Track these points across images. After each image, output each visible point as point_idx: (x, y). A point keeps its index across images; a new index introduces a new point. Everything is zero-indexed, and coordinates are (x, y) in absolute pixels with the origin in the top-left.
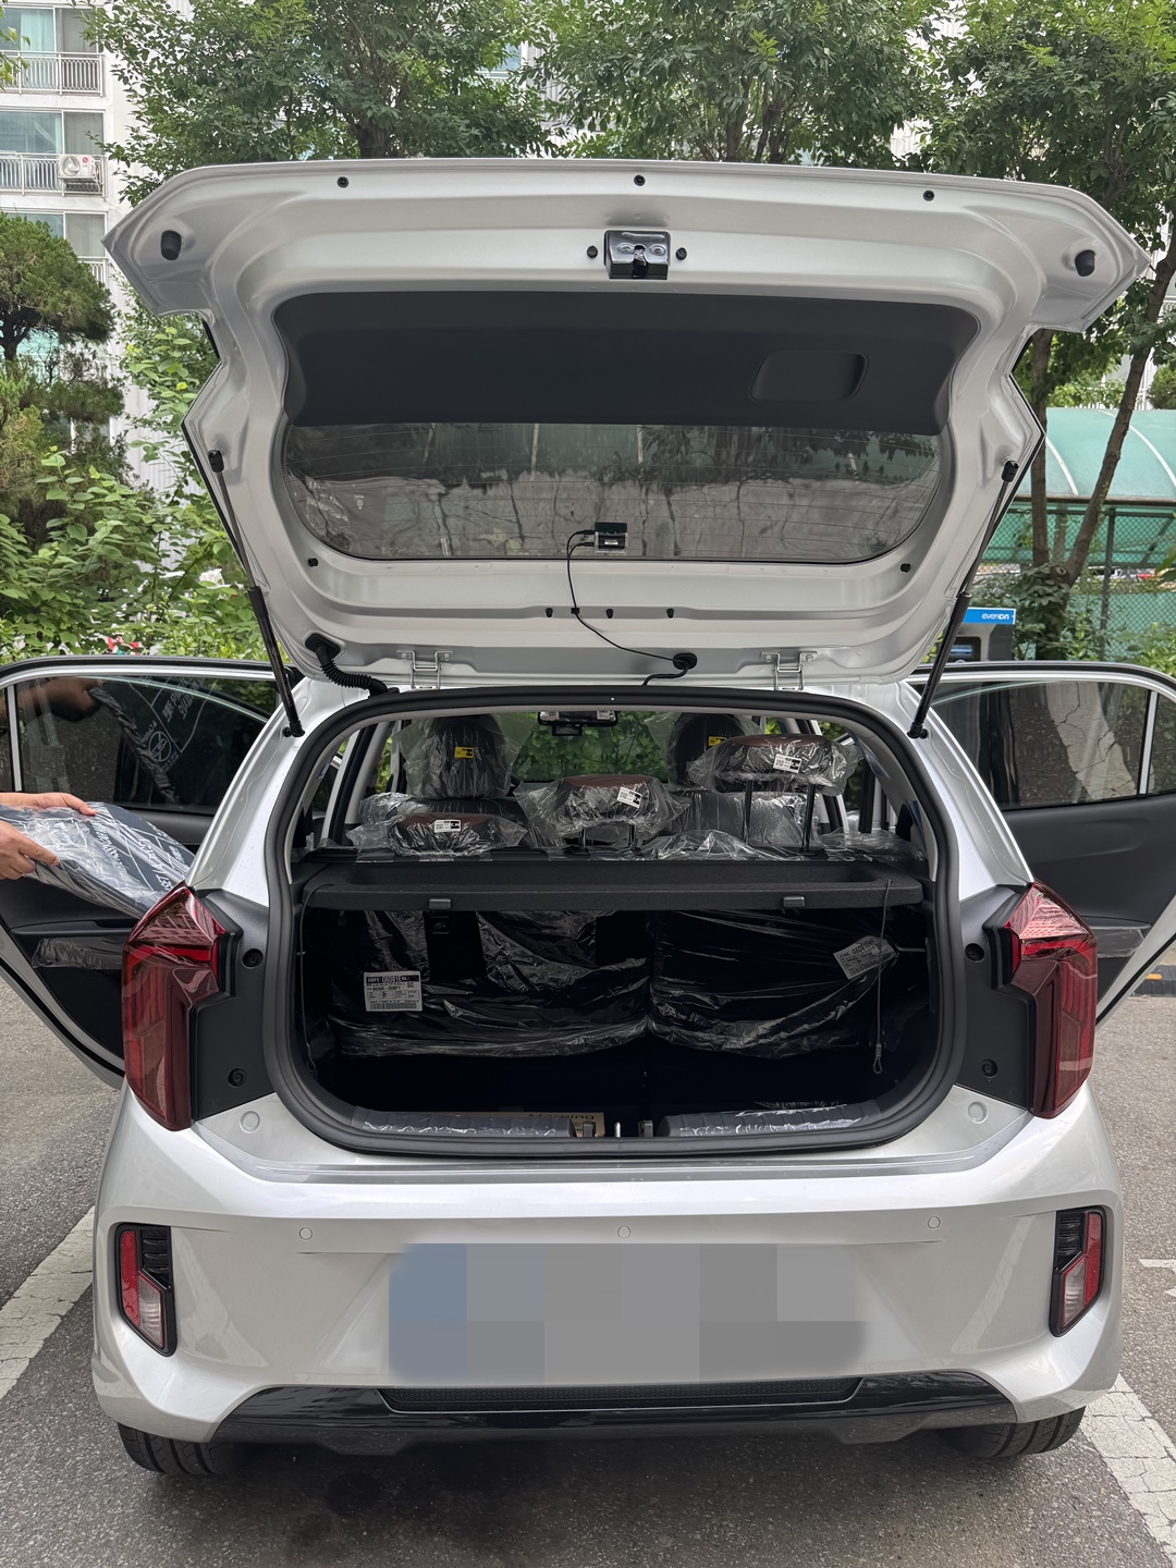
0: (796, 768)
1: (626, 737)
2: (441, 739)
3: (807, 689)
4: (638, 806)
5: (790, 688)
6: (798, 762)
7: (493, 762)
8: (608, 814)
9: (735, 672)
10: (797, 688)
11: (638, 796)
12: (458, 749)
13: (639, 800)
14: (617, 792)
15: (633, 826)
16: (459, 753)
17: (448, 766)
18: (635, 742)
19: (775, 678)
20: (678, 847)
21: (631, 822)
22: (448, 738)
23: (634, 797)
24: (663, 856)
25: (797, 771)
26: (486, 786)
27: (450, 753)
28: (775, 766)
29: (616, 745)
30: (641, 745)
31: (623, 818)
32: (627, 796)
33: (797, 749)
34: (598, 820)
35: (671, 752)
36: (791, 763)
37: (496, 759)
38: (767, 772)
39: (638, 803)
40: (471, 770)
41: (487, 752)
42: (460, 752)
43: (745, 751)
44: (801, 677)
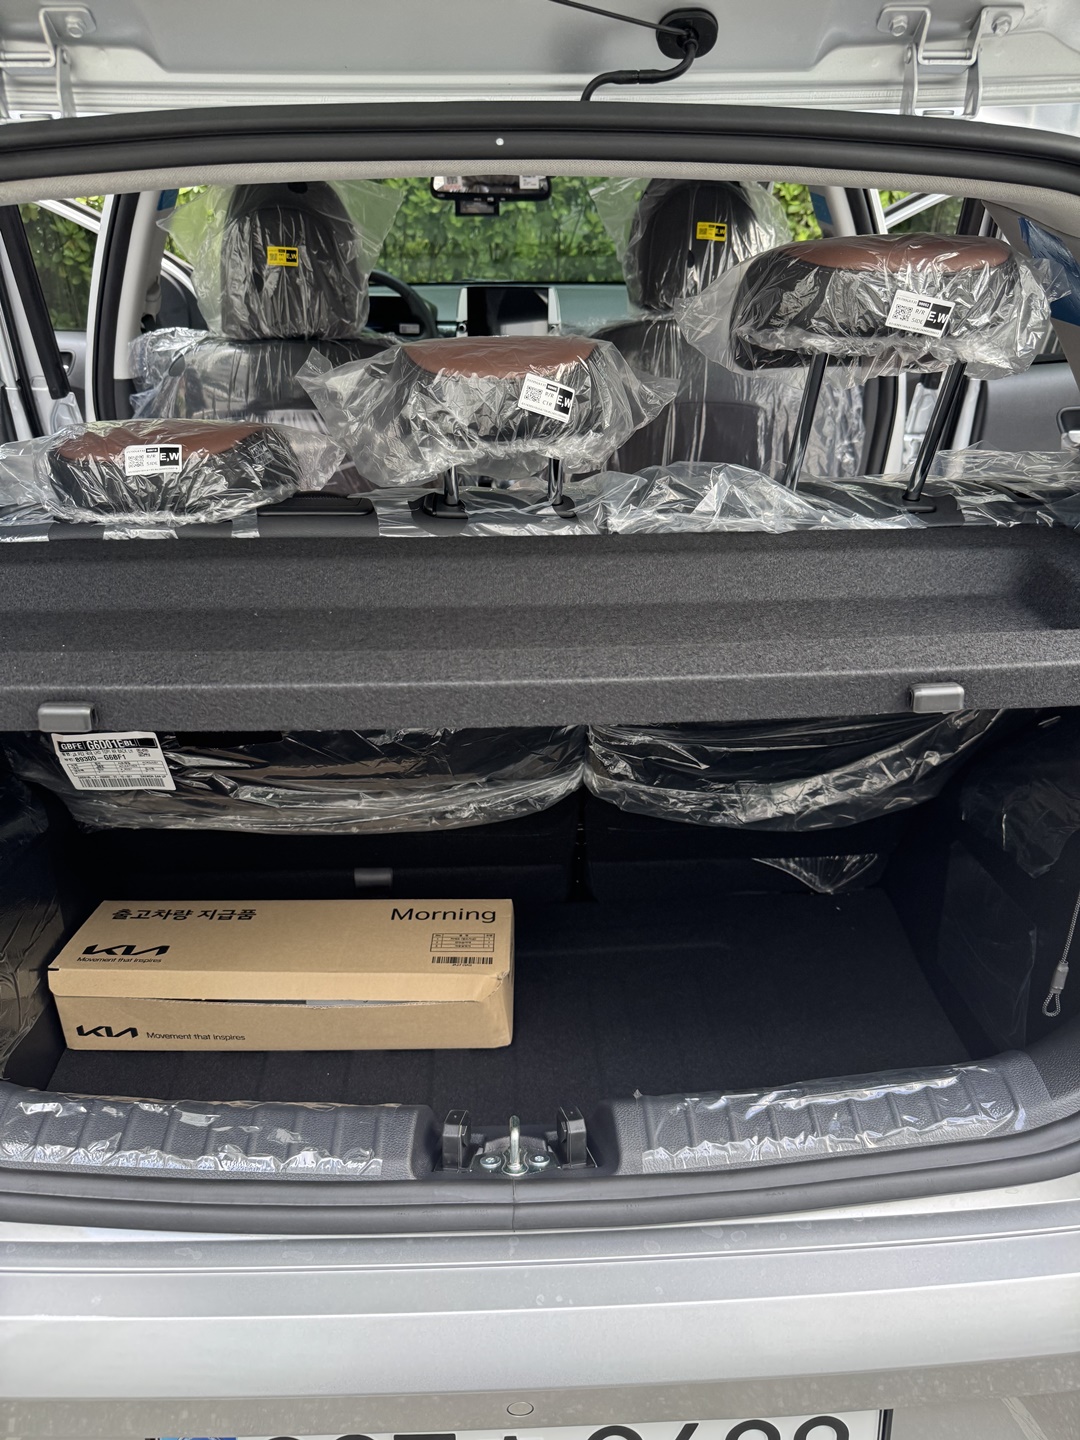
0: (938, 326)
1: (570, 211)
2: (241, 231)
3: (984, 116)
4: (565, 418)
5: (942, 112)
6: (946, 310)
7: (331, 272)
8: (501, 434)
9: (806, 66)
10: (958, 113)
11: (566, 395)
12: (272, 249)
13: (569, 403)
14: (517, 385)
15: (556, 462)
16: (274, 257)
17: (258, 281)
18: (582, 218)
19: (908, 84)
20: (651, 504)
21: (551, 452)
22: (253, 230)
23: (556, 398)
24: (619, 523)
25: (938, 333)
26: (325, 318)
27: (259, 258)
28: (891, 322)
29: (557, 222)
30: (588, 222)
31: (532, 445)
32: (539, 394)
33: (947, 277)
34: (479, 449)
35: (632, 250)
36: (928, 314)
37: (338, 268)
38: (869, 333)
39: (565, 410)
40: (297, 289)
41: (321, 255)
42: (276, 257)
43: (823, 280)
44: (973, 82)
